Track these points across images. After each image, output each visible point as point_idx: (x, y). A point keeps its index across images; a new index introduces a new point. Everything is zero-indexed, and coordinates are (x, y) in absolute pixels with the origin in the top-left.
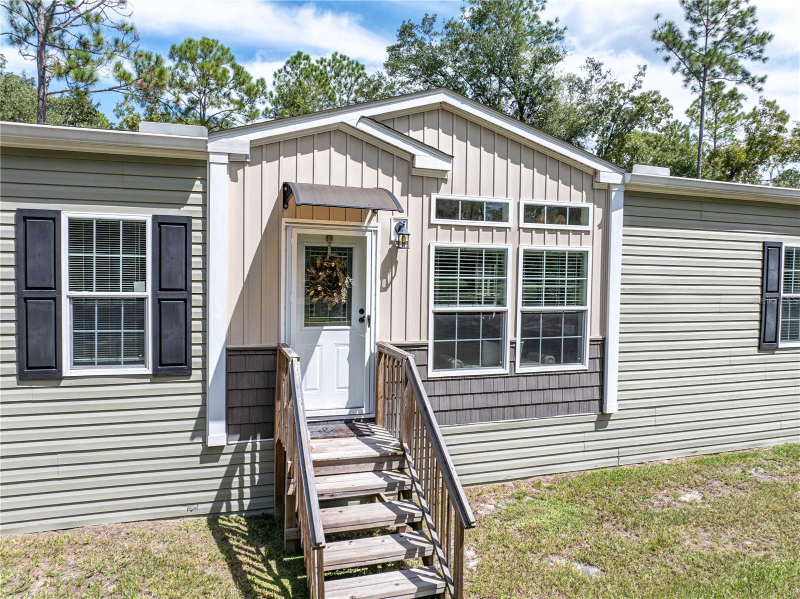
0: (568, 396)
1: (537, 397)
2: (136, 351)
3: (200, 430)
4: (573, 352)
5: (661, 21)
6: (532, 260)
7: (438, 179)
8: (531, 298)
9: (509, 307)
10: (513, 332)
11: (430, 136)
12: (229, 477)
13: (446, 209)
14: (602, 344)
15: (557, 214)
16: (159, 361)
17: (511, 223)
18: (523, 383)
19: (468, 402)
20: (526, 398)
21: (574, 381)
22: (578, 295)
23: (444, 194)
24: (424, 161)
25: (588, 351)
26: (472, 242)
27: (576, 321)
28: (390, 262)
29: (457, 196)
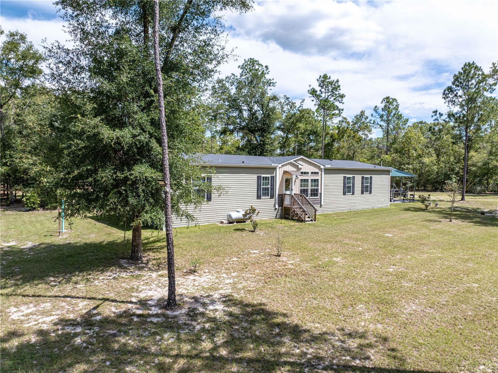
0: (316, 202)
2: (268, 195)
3: (275, 206)
4: (317, 195)
5: (311, 87)
6: (312, 180)
7: (301, 169)
8: (312, 186)
9: (309, 188)
10: (309, 192)
11: (300, 162)
13: (302, 173)
14: (321, 194)
15: (315, 173)
16: (271, 196)
17: (309, 175)
18: (311, 200)
21: (317, 199)
22: (318, 186)
23: (301, 171)
24: (299, 166)
25: (319, 195)
26: (305, 178)
27: (317, 190)
28: (295, 181)
29: (303, 171)
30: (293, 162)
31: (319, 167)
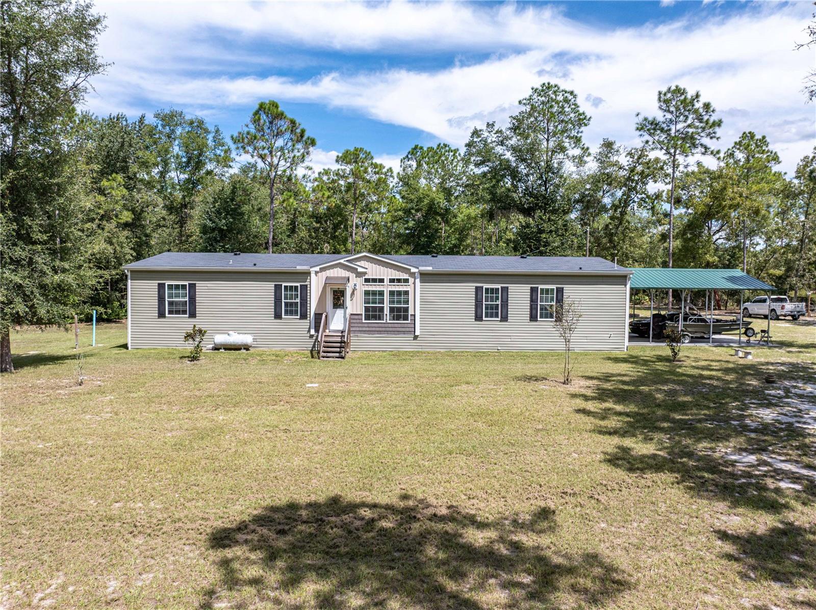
0: (403, 330)
1: (394, 329)
2: (296, 314)
3: (309, 331)
4: (406, 318)
6: (392, 293)
7: (365, 273)
8: (392, 303)
9: (385, 305)
10: (387, 311)
11: (362, 263)
12: (315, 342)
13: (367, 280)
14: (414, 315)
15: (399, 280)
16: (301, 315)
17: (385, 283)
18: (390, 325)
19: (374, 329)
20: (391, 329)
21: (406, 325)
22: (407, 302)
23: (366, 277)
24: (360, 270)
25: (410, 317)
26: (374, 288)
27: (406, 310)
28: (353, 294)
29: (370, 277)
30: (345, 263)
31: (407, 271)
